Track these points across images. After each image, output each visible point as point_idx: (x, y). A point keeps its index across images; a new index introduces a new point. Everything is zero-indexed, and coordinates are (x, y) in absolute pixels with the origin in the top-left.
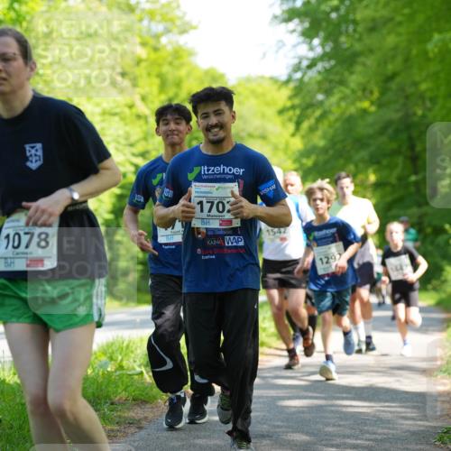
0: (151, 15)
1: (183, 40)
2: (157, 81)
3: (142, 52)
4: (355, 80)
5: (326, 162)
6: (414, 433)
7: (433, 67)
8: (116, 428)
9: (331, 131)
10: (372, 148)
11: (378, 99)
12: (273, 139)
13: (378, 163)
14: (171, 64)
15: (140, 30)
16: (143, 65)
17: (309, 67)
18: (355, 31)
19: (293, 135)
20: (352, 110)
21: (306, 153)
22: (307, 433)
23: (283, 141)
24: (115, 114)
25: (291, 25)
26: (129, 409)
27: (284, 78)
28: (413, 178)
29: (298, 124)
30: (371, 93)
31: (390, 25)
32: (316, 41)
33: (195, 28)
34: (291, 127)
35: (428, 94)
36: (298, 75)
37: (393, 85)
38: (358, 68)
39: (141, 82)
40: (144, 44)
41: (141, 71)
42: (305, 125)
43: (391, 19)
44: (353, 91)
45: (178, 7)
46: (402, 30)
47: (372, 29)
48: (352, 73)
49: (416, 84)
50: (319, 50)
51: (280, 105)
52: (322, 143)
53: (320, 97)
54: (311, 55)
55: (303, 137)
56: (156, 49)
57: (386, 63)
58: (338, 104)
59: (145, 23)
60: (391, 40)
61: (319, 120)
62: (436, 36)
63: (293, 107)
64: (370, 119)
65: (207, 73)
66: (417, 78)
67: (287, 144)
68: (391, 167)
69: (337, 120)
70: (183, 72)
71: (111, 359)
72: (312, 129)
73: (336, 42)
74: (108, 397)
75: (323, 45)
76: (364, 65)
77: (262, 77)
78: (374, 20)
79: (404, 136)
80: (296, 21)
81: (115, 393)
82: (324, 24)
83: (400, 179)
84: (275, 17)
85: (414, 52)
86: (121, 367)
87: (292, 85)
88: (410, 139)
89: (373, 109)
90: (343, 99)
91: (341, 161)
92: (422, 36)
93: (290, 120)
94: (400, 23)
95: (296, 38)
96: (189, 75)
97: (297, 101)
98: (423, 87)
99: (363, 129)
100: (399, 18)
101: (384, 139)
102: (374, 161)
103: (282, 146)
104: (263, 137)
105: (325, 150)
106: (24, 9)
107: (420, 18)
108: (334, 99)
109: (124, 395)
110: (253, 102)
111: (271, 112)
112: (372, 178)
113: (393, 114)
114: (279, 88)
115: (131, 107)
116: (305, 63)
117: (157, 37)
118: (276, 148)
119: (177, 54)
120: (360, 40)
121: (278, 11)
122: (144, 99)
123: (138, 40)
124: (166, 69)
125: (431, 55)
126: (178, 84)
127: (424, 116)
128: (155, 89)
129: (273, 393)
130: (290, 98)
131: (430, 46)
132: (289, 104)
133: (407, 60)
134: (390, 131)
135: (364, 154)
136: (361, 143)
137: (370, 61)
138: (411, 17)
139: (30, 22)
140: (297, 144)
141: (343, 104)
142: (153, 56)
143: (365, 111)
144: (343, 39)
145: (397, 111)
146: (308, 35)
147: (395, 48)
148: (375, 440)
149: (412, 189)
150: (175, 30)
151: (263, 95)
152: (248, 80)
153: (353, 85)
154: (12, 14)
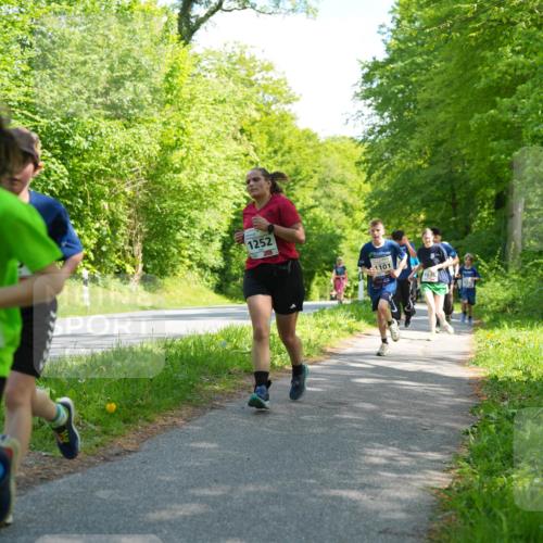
0: (266, 89)
1: (287, 107)
2: (267, 137)
3: (256, 115)
4: (414, 143)
5: (390, 203)
6: (452, 407)
7: (472, 138)
8: (233, 391)
9: (394, 181)
10: (424, 195)
11: (429, 158)
12: (350, 184)
13: (427, 206)
14: (277, 125)
15: (258, 99)
16: (257, 124)
17: (380, 132)
18: (415, 107)
19: (365, 182)
20: (411, 166)
21: (374, 196)
22: (373, 403)
23: (358, 186)
24: (236, 160)
25: (368, 101)
26: (241, 378)
27: (361, 139)
28: (453, 219)
29: (370, 174)
30: (425, 153)
31: (441, 105)
32: (386, 114)
33: (297, 99)
34: (365, 176)
35: (467, 157)
36: (372, 137)
37: (441, 149)
38: (417, 135)
39: (255, 137)
40: (258, 110)
41: (255, 129)
42: (375, 175)
43: (443, 101)
44: (412, 151)
45: (286, 83)
46: (450, 109)
47: (428, 108)
48: (412, 138)
49: (458, 149)
50: (388, 120)
51: (357, 159)
52: (386, 189)
53: (386, 155)
54: (382, 123)
55: (372, 184)
56: (267, 114)
57: (437, 132)
58: (400, 160)
59: (261, 94)
60: (442, 116)
61: (385, 172)
62: (477, 116)
63: (367, 161)
64: (423, 173)
65: (304, 132)
66: (460, 145)
67: (360, 189)
68: (437, 210)
69: (398, 173)
70: (286, 132)
71: (228, 340)
72: (379, 178)
73: (401, 115)
74: (226, 368)
75: (390, 117)
76: (421, 132)
77: (344, 138)
78: (430, 100)
79: (449, 187)
80: (372, 98)
81: (232, 365)
82: (393, 102)
83: (443, 219)
84: (357, 95)
85: (458, 126)
86: (236, 347)
87: (366, 145)
88: (452, 189)
89: (426, 165)
90: (403, 157)
91: (401, 203)
92: (465, 114)
93: (364, 170)
94: (449, 104)
95: (371, 110)
96: (290, 133)
97: (369, 157)
98: (464, 152)
99: (417, 181)
100: (448, 101)
101: (433, 188)
102: (425, 204)
103: (356, 190)
104: (343, 183)
105: (388, 194)
106: (175, 81)
107: (464, 101)
108: (398, 157)
109: (238, 368)
110: (337, 155)
111: (350, 164)
112: (422, 217)
113: (441, 171)
114: (357, 146)
115: (246, 155)
116: (377, 129)
117: (269, 105)
118: (352, 191)
119: (282, 117)
120: (418, 114)
121: (359, 91)
122: (255, 150)
123: (254, 106)
124: (273, 129)
125: (472, 129)
126: (282, 141)
127: (463, 173)
128: (265, 143)
129: (348, 373)
130: (364, 154)
131: (472, 122)
132: (363, 158)
133: (452, 132)
134: (438, 183)
135: (418, 198)
136: (415, 190)
137: (426, 130)
138: (457, 101)
139: (179, 91)
140: (368, 188)
141: (404, 161)
142: (264, 118)
143: (420, 166)
144: (406, 113)
145: (444, 169)
146: (380, 109)
147: (445, 122)
148: (424, 411)
149: (452, 227)
150: (283, 101)
151: (344, 150)
152: (334, 139)
153: (411, 147)
154: (167, 85)
